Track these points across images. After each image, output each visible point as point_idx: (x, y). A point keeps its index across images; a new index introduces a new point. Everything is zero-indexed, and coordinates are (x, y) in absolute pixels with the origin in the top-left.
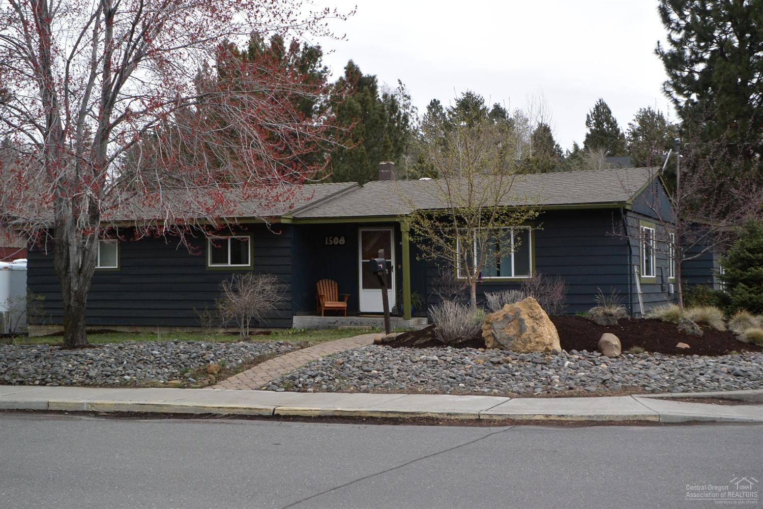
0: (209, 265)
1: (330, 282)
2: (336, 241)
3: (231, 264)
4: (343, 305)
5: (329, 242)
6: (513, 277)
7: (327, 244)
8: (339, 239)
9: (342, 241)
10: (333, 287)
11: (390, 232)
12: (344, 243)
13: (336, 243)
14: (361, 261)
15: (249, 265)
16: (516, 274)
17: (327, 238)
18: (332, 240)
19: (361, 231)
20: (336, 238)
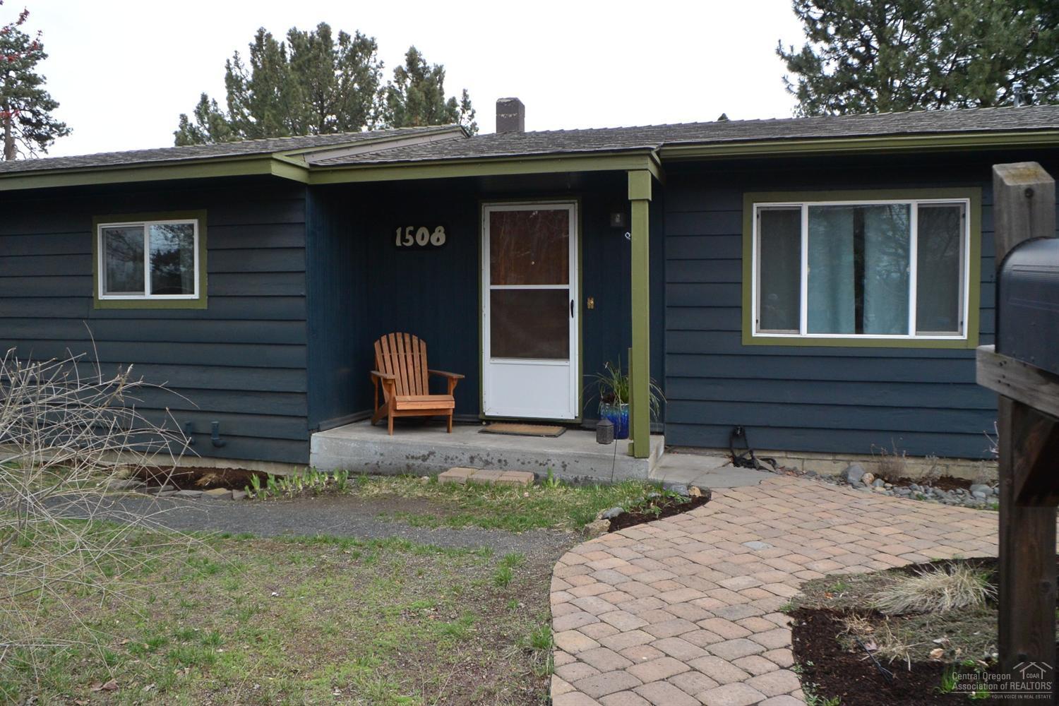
0: (101, 297)
1: (407, 340)
2: (423, 237)
3: (153, 292)
4: (445, 403)
5: (404, 239)
6: (912, 334)
7: (398, 243)
8: (431, 232)
9: (439, 237)
10: (416, 354)
11: (567, 212)
12: (442, 241)
13: (422, 243)
14: (487, 287)
15: (196, 296)
16: (920, 328)
17: (399, 231)
18: (413, 234)
19: (487, 210)
20: (423, 230)
